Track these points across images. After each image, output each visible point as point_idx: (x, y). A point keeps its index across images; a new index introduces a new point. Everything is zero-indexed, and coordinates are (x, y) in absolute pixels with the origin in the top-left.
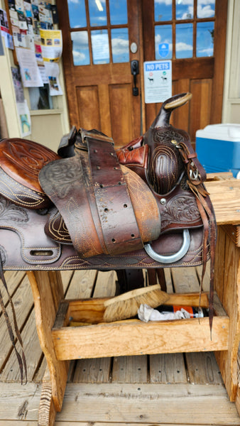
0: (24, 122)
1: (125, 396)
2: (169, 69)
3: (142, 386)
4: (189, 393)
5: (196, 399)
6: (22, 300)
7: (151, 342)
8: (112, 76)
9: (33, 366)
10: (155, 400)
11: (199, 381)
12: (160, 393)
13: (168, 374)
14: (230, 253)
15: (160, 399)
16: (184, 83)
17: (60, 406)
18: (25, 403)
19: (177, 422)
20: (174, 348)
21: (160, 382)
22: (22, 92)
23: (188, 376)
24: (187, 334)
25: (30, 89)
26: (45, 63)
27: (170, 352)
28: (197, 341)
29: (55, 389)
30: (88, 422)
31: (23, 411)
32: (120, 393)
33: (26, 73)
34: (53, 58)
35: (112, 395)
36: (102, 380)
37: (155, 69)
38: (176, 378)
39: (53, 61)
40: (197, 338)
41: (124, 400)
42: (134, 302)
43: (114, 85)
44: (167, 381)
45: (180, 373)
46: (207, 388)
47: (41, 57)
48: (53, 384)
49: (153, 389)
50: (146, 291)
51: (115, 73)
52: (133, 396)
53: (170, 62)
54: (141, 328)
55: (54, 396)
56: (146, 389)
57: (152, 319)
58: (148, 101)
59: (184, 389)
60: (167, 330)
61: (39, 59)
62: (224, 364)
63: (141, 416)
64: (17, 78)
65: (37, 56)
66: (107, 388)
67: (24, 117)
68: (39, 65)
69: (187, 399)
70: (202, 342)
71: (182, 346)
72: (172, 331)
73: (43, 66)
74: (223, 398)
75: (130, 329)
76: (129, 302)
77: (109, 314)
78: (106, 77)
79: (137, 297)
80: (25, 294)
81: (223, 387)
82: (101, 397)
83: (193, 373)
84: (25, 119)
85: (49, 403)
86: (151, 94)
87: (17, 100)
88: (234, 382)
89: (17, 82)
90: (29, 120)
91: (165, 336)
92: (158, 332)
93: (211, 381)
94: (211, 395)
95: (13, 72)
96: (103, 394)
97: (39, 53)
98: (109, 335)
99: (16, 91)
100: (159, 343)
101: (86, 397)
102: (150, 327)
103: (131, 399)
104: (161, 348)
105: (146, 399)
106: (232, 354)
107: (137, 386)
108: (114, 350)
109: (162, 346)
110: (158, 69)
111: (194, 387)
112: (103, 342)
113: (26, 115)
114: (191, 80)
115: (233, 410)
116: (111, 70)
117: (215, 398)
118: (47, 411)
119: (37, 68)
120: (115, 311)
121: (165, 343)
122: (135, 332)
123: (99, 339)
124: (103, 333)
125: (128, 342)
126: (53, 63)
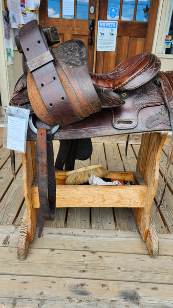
0: (9, 54)
1: (75, 235)
2: (115, 27)
3: (86, 230)
4: (117, 236)
5: (120, 239)
6: (4, 176)
7: (96, 199)
8: (75, 29)
9: (13, 216)
10: (95, 238)
11: (123, 229)
12: (98, 235)
13: (103, 224)
14: (153, 143)
15: (98, 238)
16: (125, 39)
17: (32, 238)
18: (8, 237)
19: (108, 251)
20: (110, 204)
21: (98, 228)
22: (9, 31)
23: (116, 226)
24: (120, 195)
25: (14, 29)
26: (27, 12)
27: (107, 206)
28: (126, 200)
29: (30, 227)
30: (51, 249)
31: (6, 242)
32: (72, 234)
33: (13, 18)
34: (33, 9)
35: (67, 234)
36: (60, 226)
37: (105, 27)
38: (108, 227)
39: (33, 11)
40: (125, 198)
41: (74, 237)
42: (87, 173)
43: (76, 35)
44: (103, 228)
45: (111, 224)
46: (128, 234)
47: (25, 7)
48: (29, 223)
49: (93, 232)
50: (94, 168)
51: (77, 26)
52: (80, 236)
53: (117, 22)
54: (90, 189)
55: (29, 231)
56: (88, 232)
57: (98, 184)
58: (98, 49)
59: (113, 233)
60: (107, 191)
61: (23, 8)
62: (141, 218)
63: (85, 247)
64: (6, 20)
65: (22, 6)
66: (63, 230)
67: (9, 50)
68: (23, 13)
69: (115, 239)
70: (129, 201)
71: (116, 203)
72: (109, 192)
73: (26, 14)
74: (138, 239)
75: (83, 189)
76: (83, 173)
77: (69, 180)
78: (71, 29)
79: (88, 170)
80: (7, 172)
81: (138, 234)
82: (59, 235)
83: (120, 225)
84: (9, 52)
85: (25, 235)
86: (102, 45)
87: (5, 36)
88: (147, 228)
89: (6, 23)
90: (12, 53)
91: (105, 195)
92: (101, 192)
93: (131, 230)
94: (131, 237)
95: (3, 15)
96: (61, 234)
97: (23, 4)
98: (70, 192)
99: (5, 30)
100: (101, 200)
101: (49, 235)
102: (96, 189)
103: (79, 237)
104: (102, 203)
105: (88, 238)
106: (147, 210)
107: (83, 230)
108: (71, 203)
109: (103, 202)
110: (108, 27)
111: (119, 232)
112: (65, 197)
113: (10, 49)
114: (130, 37)
115: (144, 246)
116: (75, 24)
117: (133, 239)
118: (24, 240)
119: (22, 15)
120: (73, 178)
121: (105, 200)
122: (86, 191)
123: (62, 195)
124: (66, 191)
125: (81, 198)
126: (32, 13)
